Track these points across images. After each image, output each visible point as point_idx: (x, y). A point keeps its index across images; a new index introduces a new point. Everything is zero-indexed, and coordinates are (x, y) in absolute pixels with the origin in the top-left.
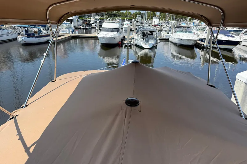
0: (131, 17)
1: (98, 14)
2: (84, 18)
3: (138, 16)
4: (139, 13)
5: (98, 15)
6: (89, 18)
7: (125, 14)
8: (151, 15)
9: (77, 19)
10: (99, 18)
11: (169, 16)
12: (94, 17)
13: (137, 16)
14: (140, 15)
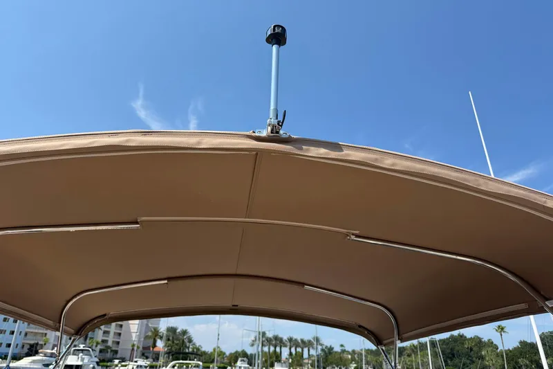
0: (223, 363)
1: (146, 354)
2: (109, 364)
3: (241, 361)
4: (243, 354)
5: (147, 358)
6: (123, 363)
7: (210, 356)
8: (271, 358)
9: (92, 366)
10: (148, 363)
11: (310, 362)
12: (136, 362)
13: (240, 359)
14: (245, 359)
